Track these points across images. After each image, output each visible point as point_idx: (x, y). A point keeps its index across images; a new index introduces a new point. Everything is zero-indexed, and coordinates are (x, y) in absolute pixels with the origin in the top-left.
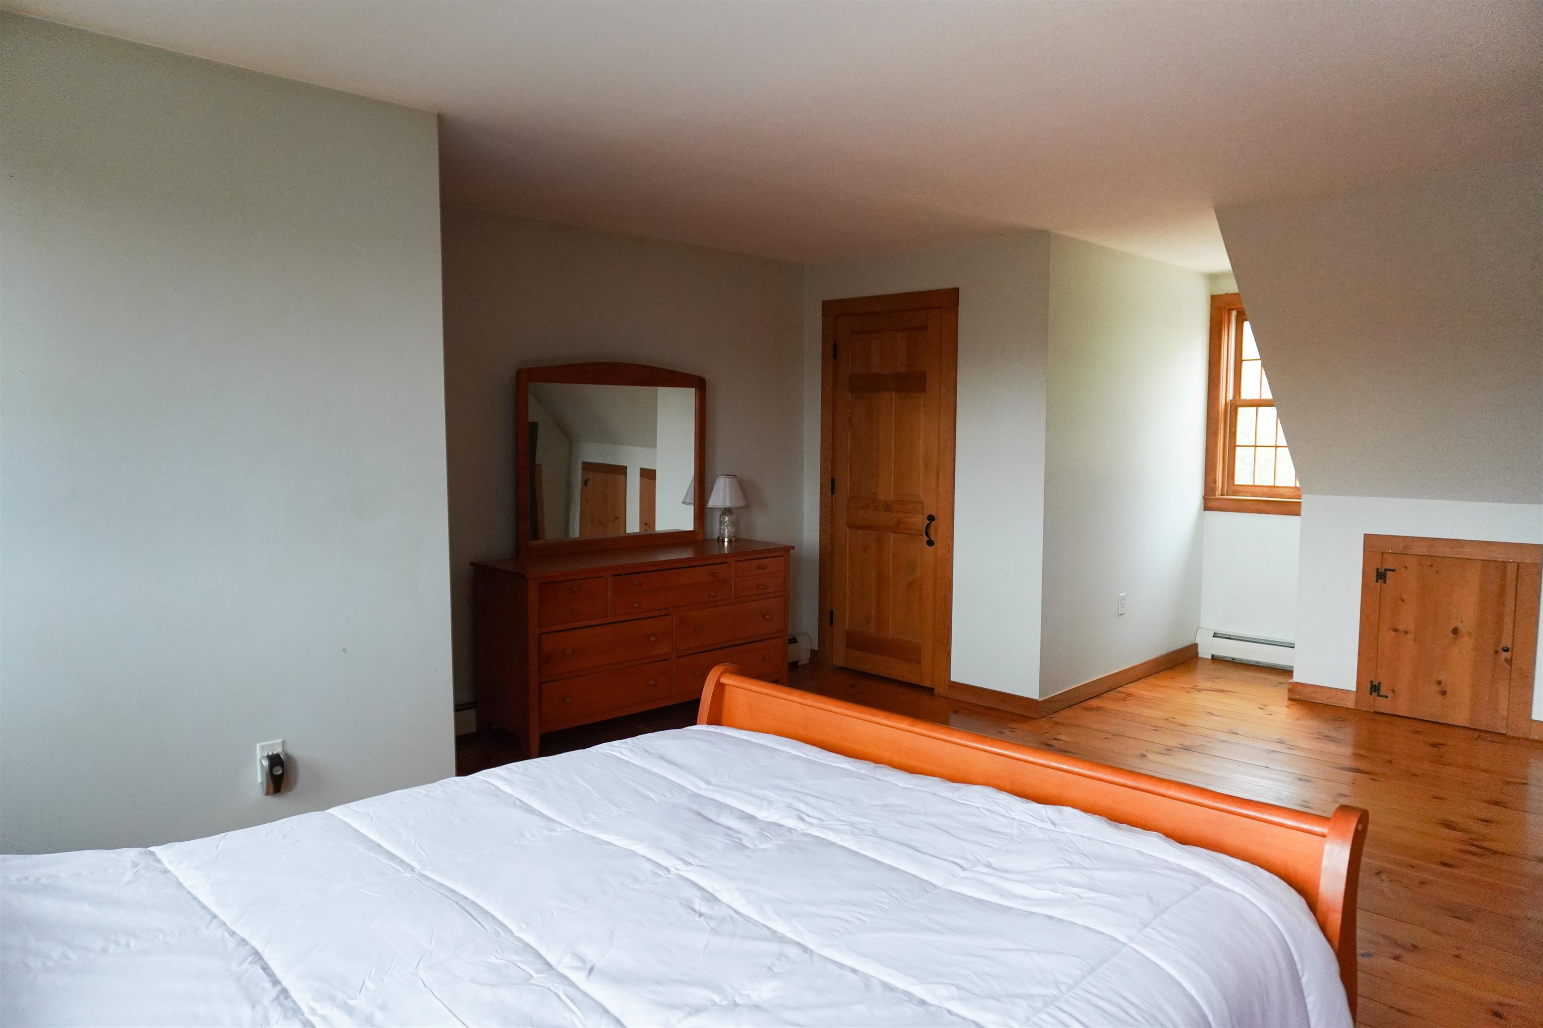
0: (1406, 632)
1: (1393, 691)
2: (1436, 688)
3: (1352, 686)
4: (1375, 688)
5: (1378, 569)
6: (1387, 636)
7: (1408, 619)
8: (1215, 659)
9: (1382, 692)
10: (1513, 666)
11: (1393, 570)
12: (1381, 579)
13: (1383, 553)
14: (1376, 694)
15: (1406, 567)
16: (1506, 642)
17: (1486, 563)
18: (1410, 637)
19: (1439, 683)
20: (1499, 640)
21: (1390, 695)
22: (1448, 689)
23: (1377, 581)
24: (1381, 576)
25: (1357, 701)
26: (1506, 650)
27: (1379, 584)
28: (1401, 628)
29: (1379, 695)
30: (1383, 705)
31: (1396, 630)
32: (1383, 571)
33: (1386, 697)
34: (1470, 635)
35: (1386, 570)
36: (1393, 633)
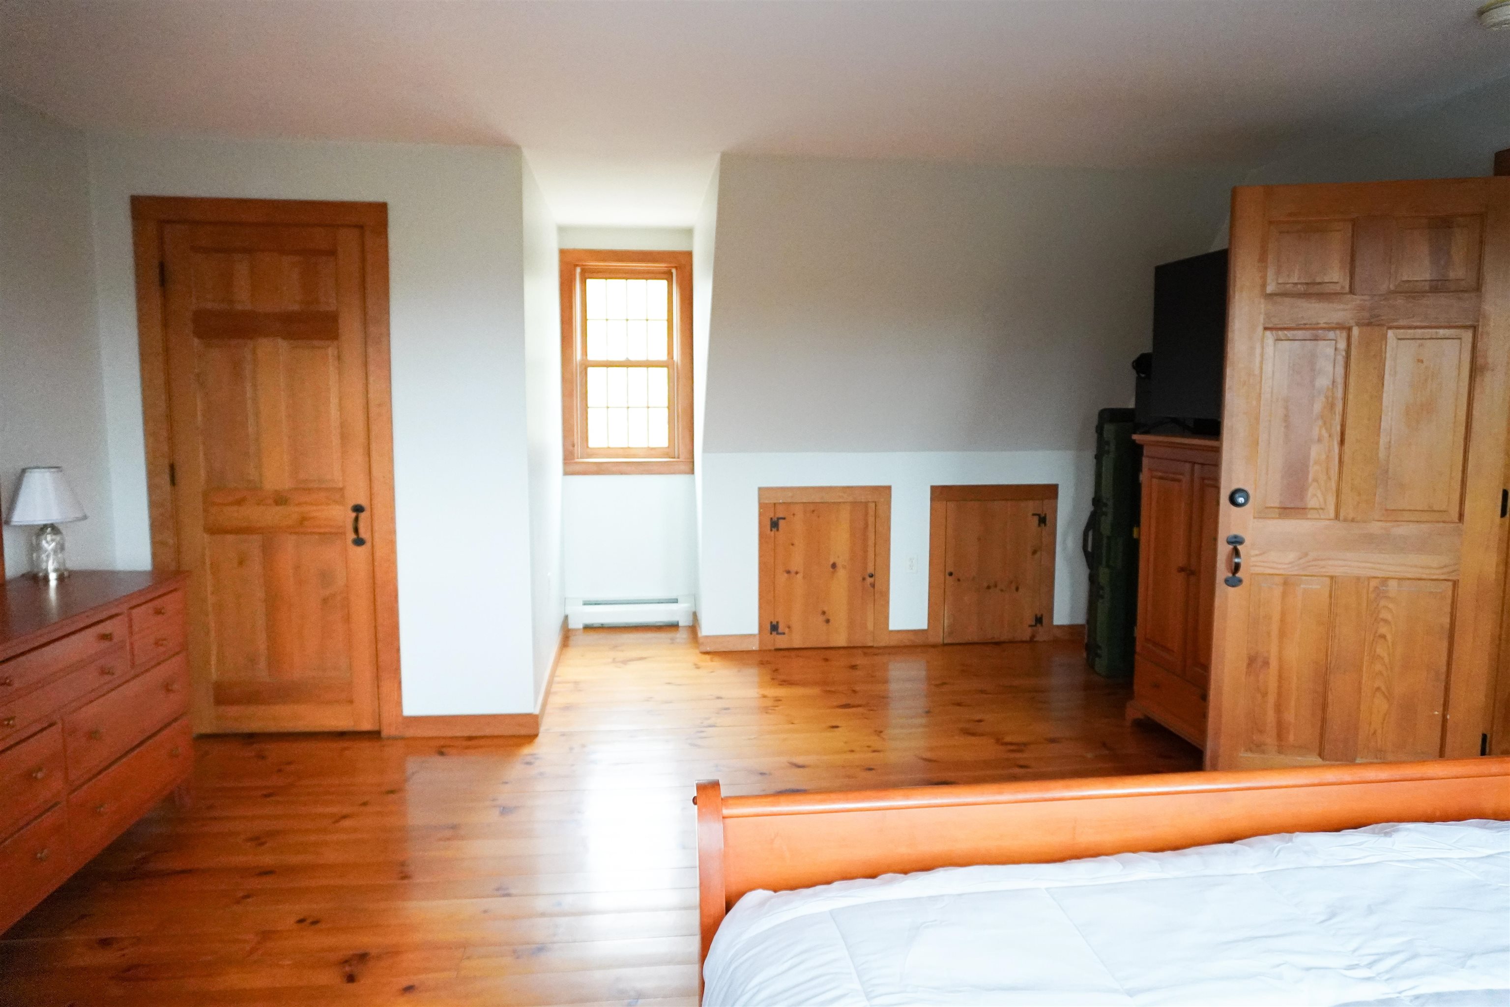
0: (797, 573)
1: (789, 627)
2: (822, 618)
3: (755, 630)
4: (774, 628)
5: (771, 519)
6: (782, 578)
7: (797, 561)
8: (588, 628)
9: (780, 630)
10: (876, 589)
11: (784, 519)
12: (774, 527)
13: (775, 504)
14: (775, 632)
15: (794, 515)
16: (870, 570)
17: (854, 504)
18: (799, 576)
19: (824, 613)
20: (865, 568)
21: (787, 630)
22: (831, 618)
23: (771, 530)
24: (775, 524)
25: (761, 642)
26: (871, 576)
27: (773, 532)
28: (793, 569)
29: (778, 634)
30: (782, 642)
31: (788, 572)
32: (776, 520)
33: (784, 634)
34: (844, 567)
35: (779, 519)
36: (786, 575)
